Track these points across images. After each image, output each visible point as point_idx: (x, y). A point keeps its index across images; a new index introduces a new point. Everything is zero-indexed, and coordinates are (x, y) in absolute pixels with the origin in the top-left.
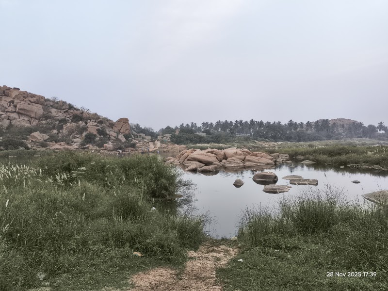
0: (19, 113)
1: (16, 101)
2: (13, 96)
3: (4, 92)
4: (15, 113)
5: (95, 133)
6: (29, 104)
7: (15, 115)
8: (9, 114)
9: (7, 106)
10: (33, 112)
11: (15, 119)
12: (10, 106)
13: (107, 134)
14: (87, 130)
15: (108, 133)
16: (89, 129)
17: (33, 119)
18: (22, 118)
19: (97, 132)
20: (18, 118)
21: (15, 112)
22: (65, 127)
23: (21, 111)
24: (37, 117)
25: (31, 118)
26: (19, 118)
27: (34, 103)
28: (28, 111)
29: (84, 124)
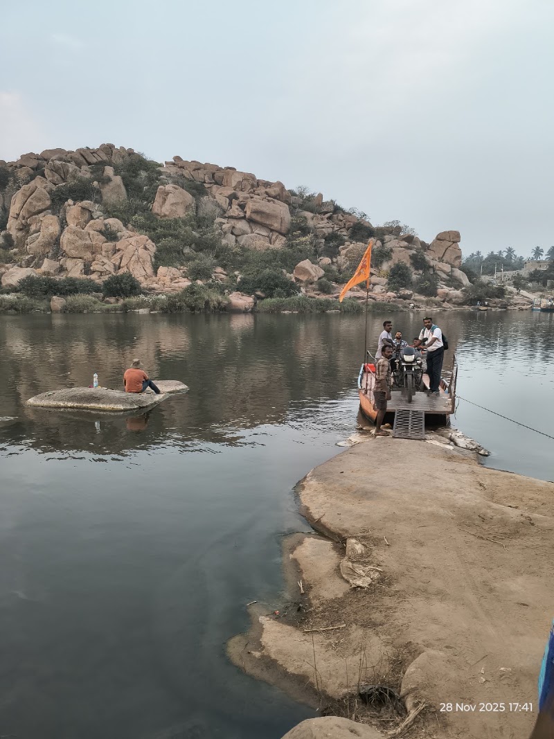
0: (251, 221)
1: (241, 195)
2: (234, 184)
3: (213, 174)
4: (244, 221)
5: (408, 263)
6: (269, 201)
7: (242, 225)
8: (233, 222)
9: (225, 206)
10: (276, 217)
11: (244, 233)
12: (230, 204)
13: (430, 267)
14: (390, 258)
15: (432, 263)
16: (393, 255)
17: (276, 234)
18: (258, 230)
19: (410, 261)
20: (249, 230)
21: (244, 218)
22: (343, 252)
23: (255, 217)
24: (284, 231)
25: (272, 230)
26: (252, 232)
27: (275, 197)
28: (268, 216)
29: (379, 243)
